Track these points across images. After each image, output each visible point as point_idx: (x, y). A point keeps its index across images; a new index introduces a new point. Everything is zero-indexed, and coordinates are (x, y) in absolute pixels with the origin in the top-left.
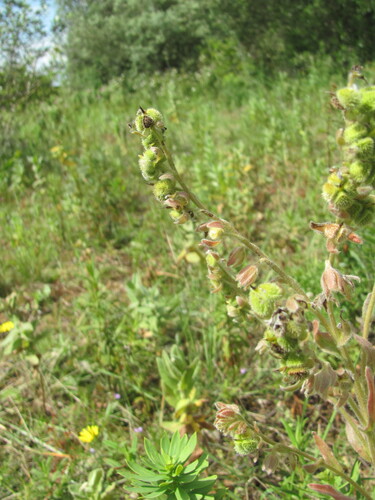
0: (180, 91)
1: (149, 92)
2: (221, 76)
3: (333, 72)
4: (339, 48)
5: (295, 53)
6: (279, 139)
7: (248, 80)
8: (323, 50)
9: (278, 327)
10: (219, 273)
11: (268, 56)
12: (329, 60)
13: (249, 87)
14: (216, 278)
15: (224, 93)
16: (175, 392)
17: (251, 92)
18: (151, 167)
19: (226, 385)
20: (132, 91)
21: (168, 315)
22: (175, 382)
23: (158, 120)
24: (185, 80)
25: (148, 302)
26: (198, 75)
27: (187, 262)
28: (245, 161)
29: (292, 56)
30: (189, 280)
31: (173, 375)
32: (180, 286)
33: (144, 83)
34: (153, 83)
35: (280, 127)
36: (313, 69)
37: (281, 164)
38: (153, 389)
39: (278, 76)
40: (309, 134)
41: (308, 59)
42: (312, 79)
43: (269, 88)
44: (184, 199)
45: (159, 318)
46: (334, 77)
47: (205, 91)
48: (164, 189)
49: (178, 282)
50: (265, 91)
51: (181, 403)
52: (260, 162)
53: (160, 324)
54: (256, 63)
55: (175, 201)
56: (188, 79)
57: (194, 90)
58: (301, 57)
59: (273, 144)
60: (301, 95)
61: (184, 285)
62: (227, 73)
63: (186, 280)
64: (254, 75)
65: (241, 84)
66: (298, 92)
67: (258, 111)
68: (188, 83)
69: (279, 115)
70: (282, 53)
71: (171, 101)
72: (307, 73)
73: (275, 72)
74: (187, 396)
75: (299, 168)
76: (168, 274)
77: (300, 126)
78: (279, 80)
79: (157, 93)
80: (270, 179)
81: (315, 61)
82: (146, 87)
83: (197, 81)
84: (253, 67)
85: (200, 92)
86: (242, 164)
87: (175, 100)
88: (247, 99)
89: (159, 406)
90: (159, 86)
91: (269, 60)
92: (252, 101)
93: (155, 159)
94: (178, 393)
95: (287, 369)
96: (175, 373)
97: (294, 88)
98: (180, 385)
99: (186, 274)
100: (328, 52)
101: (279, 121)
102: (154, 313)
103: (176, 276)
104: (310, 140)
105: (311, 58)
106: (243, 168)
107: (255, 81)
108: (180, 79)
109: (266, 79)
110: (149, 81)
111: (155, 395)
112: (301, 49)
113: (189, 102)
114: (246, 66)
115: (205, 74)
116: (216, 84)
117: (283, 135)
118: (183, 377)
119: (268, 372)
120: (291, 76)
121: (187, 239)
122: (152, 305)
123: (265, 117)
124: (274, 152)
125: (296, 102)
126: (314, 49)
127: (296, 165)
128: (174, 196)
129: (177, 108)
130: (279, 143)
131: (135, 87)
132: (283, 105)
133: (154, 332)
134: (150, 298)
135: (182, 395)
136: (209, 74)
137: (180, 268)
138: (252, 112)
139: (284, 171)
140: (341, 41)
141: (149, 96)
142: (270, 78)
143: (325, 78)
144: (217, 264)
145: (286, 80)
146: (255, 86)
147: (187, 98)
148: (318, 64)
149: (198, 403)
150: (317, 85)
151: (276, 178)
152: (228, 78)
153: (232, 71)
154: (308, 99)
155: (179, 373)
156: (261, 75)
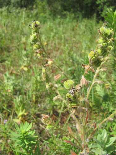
0: (26, 15)
1: (16, 14)
2: (40, 13)
3: (74, 19)
4: (77, 12)
5: (64, 11)
6: (55, 36)
7: (48, 16)
8: (72, 12)
9: (72, 93)
10: (45, 75)
11: (55, 10)
12: (73, 15)
13: (48, 18)
14: (44, 76)
15: (40, 19)
16: (19, 110)
17: (48, 20)
18: (34, 39)
19: (33, 109)
20: (10, 12)
21: (16, 86)
22: (19, 107)
23: (39, 25)
24: (28, 12)
25: (11, 81)
26: (32, 12)
27: (23, 70)
28: (45, 41)
29: (62, 11)
30: (23, 76)
31: (19, 105)
32: (20, 77)
33: (14, 11)
34: (17, 11)
35: (56, 33)
36: (68, 17)
37: (55, 44)
38: (10, 108)
39: (57, 16)
40: (64, 36)
41: (67, 13)
42: (67, 20)
43: (54, 20)
44: (42, 51)
45: (14, 87)
46: (74, 20)
47: (34, 17)
48: (37, 47)
49: (19, 76)
50: (52, 21)
51: (20, 114)
52: (49, 42)
53: (14, 88)
54: (51, 11)
55: (40, 51)
56: (29, 12)
57: (30, 16)
58: (65, 12)
59: (53, 37)
60: (64, 24)
61: (21, 77)
62: (42, 13)
63: (22, 75)
64: (50, 15)
65: (46, 17)
66: (63, 23)
67: (50, 27)
68: (29, 13)
69: (56, 29)
70: (59, 10)
71: (23, 18)
72: (66, 17)
73: (56, 15)
74: (22, 112)
75: (60, 46)
76: (17, 73)
77: (62, 33)
78: (57, 18)
79: (18, 15)
80: (51, 48)
81: (69, 14)
82: (15, 12)
83: (32, 14)
84: (50, 12)
85: (32, 17)
86: (44, 42)
87: (25, 18)
88: (47, 22)
89: (11, 114)
90: (19, 12)
91: (55, 11)
92: (49, 23)
93: (36, 37)
94: (20, 110)
95: (72, 106)
96: (20, 104)
97: (62, 21)
98: (20, 108)
99: (23, 74)
100: (73, 12)
101: (56, 31)
102: (12, 84)
103: (19, 74)
104: (65, 38)
105: (68, 13)
106: (44, 43)
107: (50, 17)
108: (26, 11)
109: (53, 17)
110: (16, 10)
111: (10, 110)
112: (65, 10)
113: (28, 19)
114: (48, 12)
115: (35, 12)
116: (38, 16)
117: (57, 35)
118: (22, 105)
119: (46, 107)
120: (61, 17)
121: (24, 63)
122: (12, 82)
123: (52, 29)
124: (53, 40)
125: (61, 26)
126: (69, 11)
127: (60, 45)
128: (40, 49)
129: (25, 21)
130: (55, 37)
131: (11, 11)
132: (58, 26)
133: (12, 90)
134: (12, 80)
135: (21, 111)
136: (36, 12)
137: (21, 72)
138: (48, 27)
139: (55, 46)
140: (78, 10)
141: (15, 15)
142: (55, 17)
143: (71, 20)
144: (45, 72)
145: (59, 18)
146: (49, 18)
147: (28, 18)
148: (70, 16)
149: (25, 114)
150: (69, 22)
151: (53, 48)
152: (42, 14)
153: (43, 12)
154: (65, 26)
155: (21, 104)
156: (52, 15)
